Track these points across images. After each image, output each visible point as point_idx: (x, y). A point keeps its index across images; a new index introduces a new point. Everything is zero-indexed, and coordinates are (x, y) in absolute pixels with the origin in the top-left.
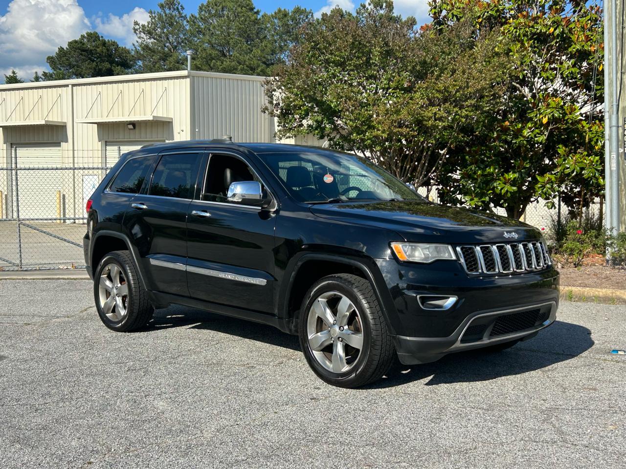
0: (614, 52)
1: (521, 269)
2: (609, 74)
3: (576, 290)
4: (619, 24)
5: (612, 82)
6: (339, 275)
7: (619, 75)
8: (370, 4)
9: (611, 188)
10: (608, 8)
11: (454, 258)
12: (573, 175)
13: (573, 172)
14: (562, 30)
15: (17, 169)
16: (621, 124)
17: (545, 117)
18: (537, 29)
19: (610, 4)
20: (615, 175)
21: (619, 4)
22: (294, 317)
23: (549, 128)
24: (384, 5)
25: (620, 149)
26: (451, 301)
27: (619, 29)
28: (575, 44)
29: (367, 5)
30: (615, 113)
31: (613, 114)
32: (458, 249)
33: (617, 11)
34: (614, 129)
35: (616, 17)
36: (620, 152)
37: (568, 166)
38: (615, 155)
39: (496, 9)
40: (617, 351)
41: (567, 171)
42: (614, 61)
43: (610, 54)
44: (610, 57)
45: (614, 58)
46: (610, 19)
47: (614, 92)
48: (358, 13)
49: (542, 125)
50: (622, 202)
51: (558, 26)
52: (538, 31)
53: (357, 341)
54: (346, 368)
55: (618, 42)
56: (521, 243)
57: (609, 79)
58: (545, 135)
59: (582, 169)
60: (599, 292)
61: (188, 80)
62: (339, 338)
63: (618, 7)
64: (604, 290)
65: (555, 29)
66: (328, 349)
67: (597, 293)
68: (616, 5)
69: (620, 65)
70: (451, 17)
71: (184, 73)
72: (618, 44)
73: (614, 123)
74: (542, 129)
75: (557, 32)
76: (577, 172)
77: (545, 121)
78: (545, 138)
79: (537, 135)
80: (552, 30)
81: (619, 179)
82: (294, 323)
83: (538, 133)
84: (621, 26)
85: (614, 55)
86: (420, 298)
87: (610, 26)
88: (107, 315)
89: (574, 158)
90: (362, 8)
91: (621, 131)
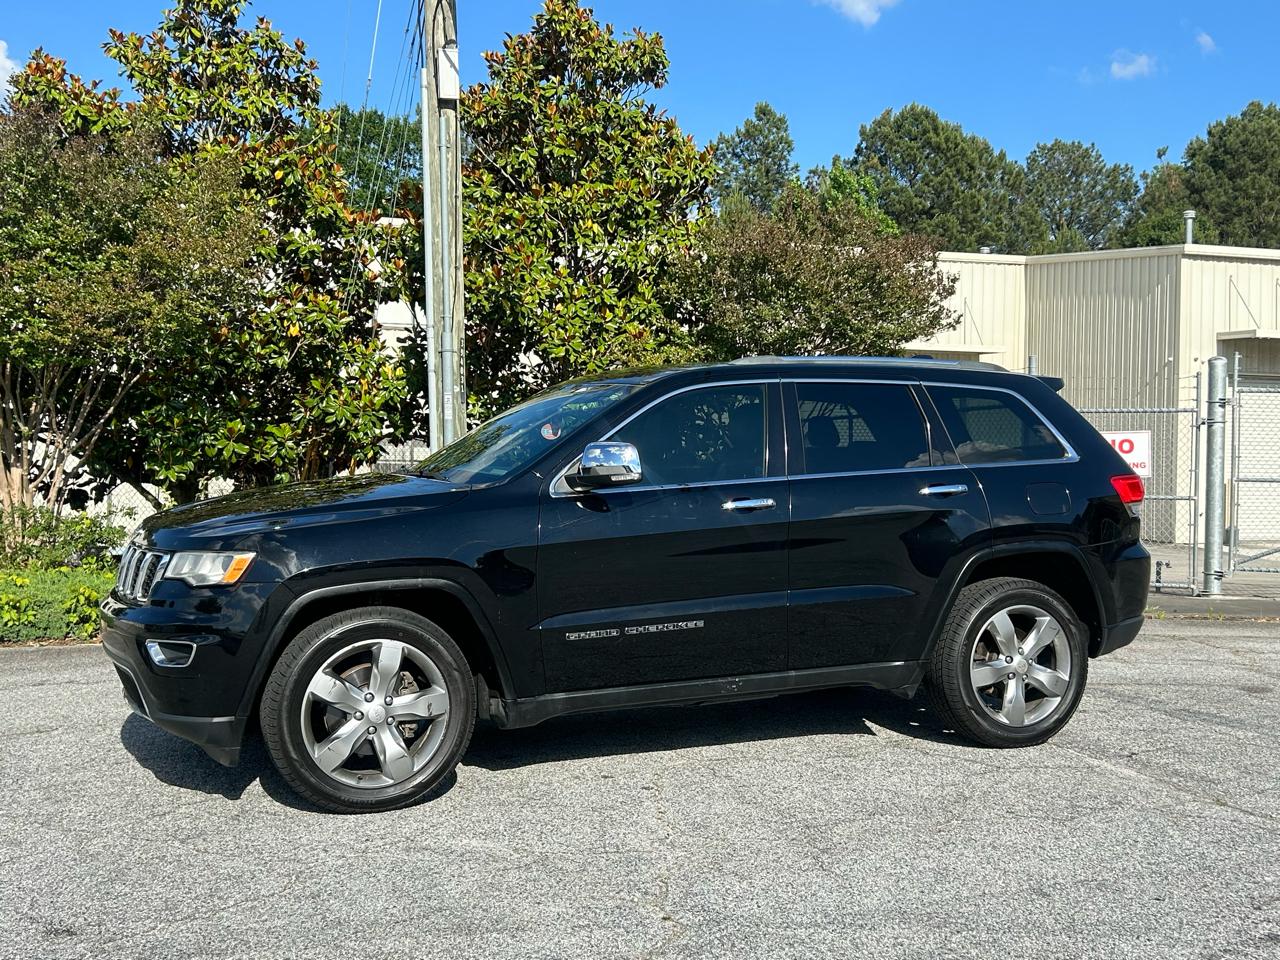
0: (446, 234)
2: (435, 267)
4: (452, 190)
5: (443, 281)
7: (453, 270)
10: (431, 164)
13: (341, 421)
16: (456, 348)
17: (294, 325)
18: (254, 170)
19: (437, 156)
20: (451, 427)
21: (450, 159)
23: (299, 345)
25: (455, 387)
27: (451, 198)
30: (448, 329)
31: (444, 331)
33: (449, 169)
34: (449, 355)
35: (448, 180)
36: (455, 391)
37: (332, 411)
38: (450, 397)
41: (330, 420)
42: (446, 248)
43: (438, 237)
44: (437, 240)
45: (446, 243)
46: (437, 180)
47: (446, 296)
55: (450, 218)
57: (435, 275)
63: (450, 164)
65: (287, 175)
68: (448, 160)
69: (453, 255)
72: (451, 222)
73: (448, 346)
75: (290, 180)
77: (293, 331)
78: (288, 361)
79: (273, 356)
80: (279, 174)
81: (455, 434)
83: (275, 352)
84: (454, 194)
85: (446, 238)
89: (342, 399)
91: (456, 358)
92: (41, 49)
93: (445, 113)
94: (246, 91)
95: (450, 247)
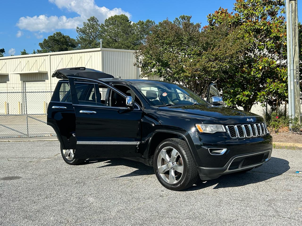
0: (291, 36)
1: (255, 135)
2: (289, 46)
3: (277, 143)
5: (291, 50)
6: (172, 139)
7: (294, 47)
8: (180, 18)
9: (291, 97)
10: (288, 17)
11: (225, 131)
12: (274, 91)
13: (274, 90)
14: (267, 27)
15: (26, 92)
16: (295, 68)
17: (261, 66)
18: (256, 27)
19: (289, 15)
20: (293, 91)
21: (293, 15)
22: (151, 158)
23: (263, 71)
24: (186, 18)
25: (295, 80)
26: (224, 151)
27: (293, 26)
28: (273, 33)
29: (178, 19)
30: (292, 64)
31: (291, 64)
32: (227, 127)
33: (293, 18)
34: (292, 71)
35: (292, 21)
36: (295, 81)
37: (272, 88)
38: (292, 83)
39: (237, 18)
40: (299, 172)
41: (271, 90)
42: (292, 41)
43: (290, 38)
44: (290, 39)
45: (291, 39)
46: (289, 22)
47: (292, 54)
48: (174, 22)
49: (259, 69)
50: (296, 104)
51: (265, 26)
52: (256, 28)
53: (181, 169)
54: (175, 182)
55: (293, 32)
56: (255, 124)
57: (289, 49)
58: (261, 74)
59: (278, 89)
60: (287, 144)
61: (101, 52)
62: (172, 168)
63: (293, 17)
64: (289, 143)
66: (167, 173)
67: (286, 145)
68: (292, 16)
69: (294, 42)
70: (217, 22)
71: (99, 49)
72: (293, 33)
73: (292, 68)
74: (259, 71)
75: (265, 28)
76: (275, 90)
77: (261, 68)
78: (261, 75)
79: (257, 74)
80: (262, 27)
81: (294, 93)
82: (151, 161)
83: (258, 73)
84: (294, 25)
85: (291, 38)
86: (210, 149)
87: (289, 25)
88: (66, 157)
89: (274, 84)
90: (176, 20)
91: (295, 71)
92: (221, 7)
93: (291, 2)
94: (257, 7)
95: (293, 40)
